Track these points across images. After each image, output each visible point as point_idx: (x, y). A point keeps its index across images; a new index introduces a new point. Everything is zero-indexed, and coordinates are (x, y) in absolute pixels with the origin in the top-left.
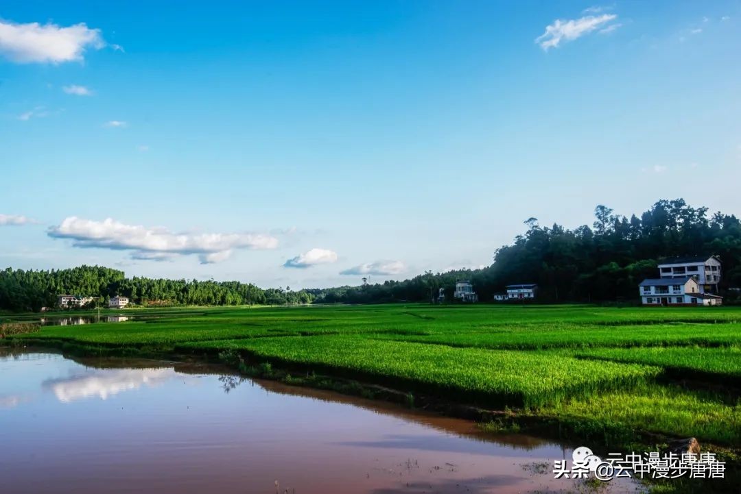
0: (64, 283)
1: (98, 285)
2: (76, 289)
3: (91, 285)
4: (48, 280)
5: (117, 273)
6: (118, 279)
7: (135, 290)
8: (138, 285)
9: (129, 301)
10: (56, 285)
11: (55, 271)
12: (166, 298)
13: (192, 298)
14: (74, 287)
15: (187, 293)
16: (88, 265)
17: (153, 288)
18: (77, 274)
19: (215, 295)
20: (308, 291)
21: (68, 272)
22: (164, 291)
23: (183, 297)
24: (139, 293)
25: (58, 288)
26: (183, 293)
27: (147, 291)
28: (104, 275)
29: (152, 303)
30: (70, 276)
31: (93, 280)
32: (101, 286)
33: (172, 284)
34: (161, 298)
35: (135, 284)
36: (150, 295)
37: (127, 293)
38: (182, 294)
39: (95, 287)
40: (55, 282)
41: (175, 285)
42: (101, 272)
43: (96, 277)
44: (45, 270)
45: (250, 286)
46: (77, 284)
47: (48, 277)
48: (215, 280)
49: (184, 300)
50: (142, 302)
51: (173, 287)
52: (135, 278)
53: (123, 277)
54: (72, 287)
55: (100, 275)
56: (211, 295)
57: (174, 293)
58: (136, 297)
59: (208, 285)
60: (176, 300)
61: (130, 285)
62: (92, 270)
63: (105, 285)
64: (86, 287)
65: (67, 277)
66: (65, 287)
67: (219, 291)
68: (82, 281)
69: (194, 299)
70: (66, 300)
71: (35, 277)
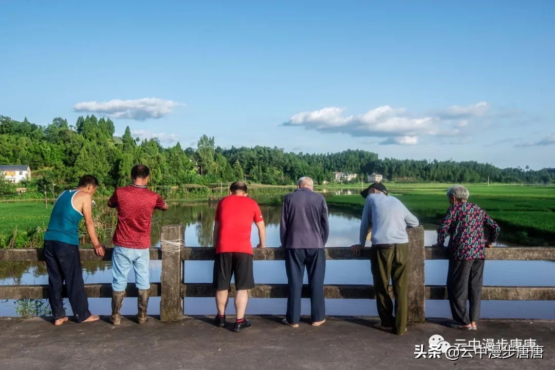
0: (336, 163)
1: (360, 164)
2: (344, 168)
3: (355, 165)
4: (325, 161)
5: (373, 155)
6: (373, 159)
7: (387, 169)
8: (389, 164)
9: (383, 178)
10: (331, 165)
11: (330, 154)
12: (411, 175)
13: (433, 176)
14: (343, 166)
15: (429, 171)
16: (352, 149)
17: (401, 167)
18: (344, 156)
19: (453, 173)
21: (338, 154)
22: (410, 169)
23: (426, 175)
24: (390, 171)
25: (333, 167)
26: (426, 171)
27: (396, 169)
28: (363, 157)
29: (401, 179)
30: (340, 158)
31: (356, 161)
32: (361, 165)
33: (416, 164)
34: (407, 176)
35: (387, 164)
36: (398, 173)
37: (381, 171)
38: (424, 172)
39: (357, 166)
40: (330, 162)
41: (419, 165)
42: (361, 155)
43: (357, 159)
44: (323, 154)
45: (488, 166)
46: (345, 164)
47: (325, 158)
48: (453, 160)
49: (427, 177)
50: (392, 179)
51: (417, 166)
52: (386, 159)
53: (377, 158)
54: (341, 166)
55: (360, 157)
56: (450, 173)
57: (418, 172)
58: (388, 174)
59: (447, 165)
60: (419, 177)
61: (383, 164)
62: (355, 153)
63: (364, 164)
64: (351, 166)
65: (338, 159)
66: (337, 166)
67: (457, 170)
68: (348, 162)
69: (436, 176)
70: (338, 176)
71: (317, 159)
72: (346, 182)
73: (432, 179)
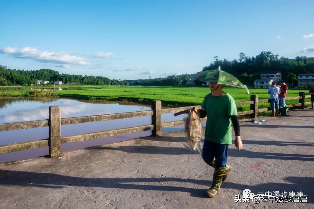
0: (37, 75)
1: (50, 76)
2: (41, 78)
3: (47, 76)
4: (30, 74)
5: (56, 72)
7: (64, 79)
8: (65, 77)
9: (62, 83)
10: (34, 76)
11: (33, 70)
12: (76, 82)
13: (86, 82)
14: (41, 77)
15: (84, 80)
16: (45, 69)
17: (71, 78)
18: (41, 72)
19: (94, 81)
20: (127, 81)
21: (37, 71)
22: (75, 79)
24: (66, 79)
25: (34, 77)
26: (82, 80)
27: (69, 79)
28: (51, 73)
29: (71, 83)
30: (38, 73)
31: (48, 74)
32: (50, 77)
33: (78, 77)
34: (74, 82)
35: (64, 76)
36: (70, 81)
37: (61, 80)
40: (33, 75)
41: (79, 77)
42: (50, 72)
43: (48, 73)
44: (29, 70)
45: (107, 79)
46: (42, 76)
47: (30, 73)
48: (93, 76)
49: (83, 83)
50: (67, 83)
51: (78, 78)
52: (63, 74)
53: (58, 73)
54: (40, 77)
55: (50, 73)
56: (93, 81)
57: (79, 80)
58: (65, 81)
59: (91, 77)
60: (80, 83)
61: (62, 76)
62: (47, 70)
63: (52, 76)
64: (45, 77)
65: (37, 73)
66: (37, 77)
67: (95, 80)
68: (43, 75)
69: (87, 82)
70: (39, 82)
71: (25, 73)
72: (44, 85)
73: (85, 83)
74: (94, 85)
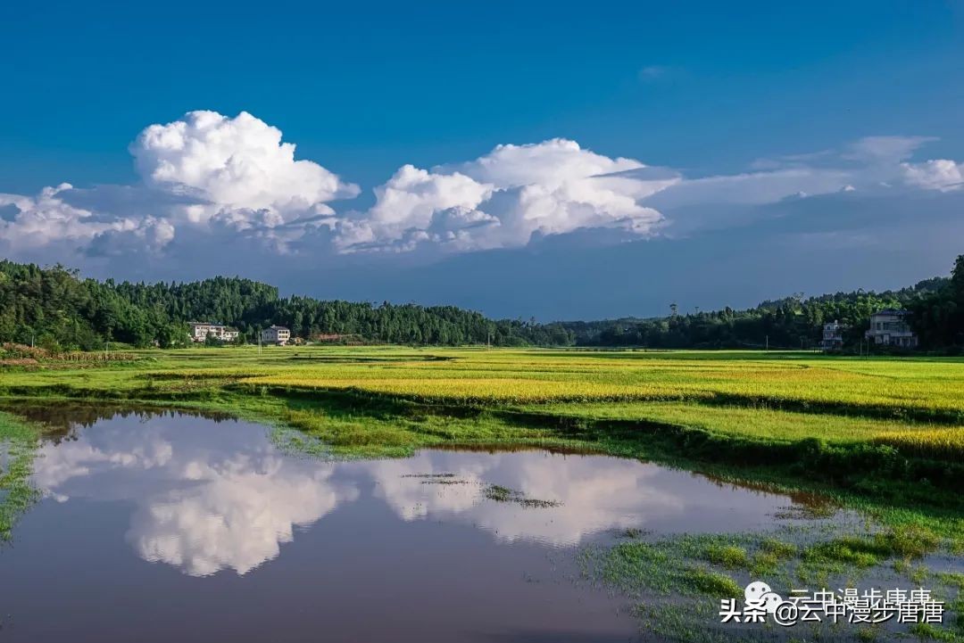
0: (192, 304)
1: (243, 307)
2: (209, 314)
3: (232, 307)
4: (168, 298)
5: (268, 289)
6: (270, 299)
7: (300, 316)
8: (303, 309)
9: (292, 334)
10: (181, 308)
11: (177, 285)
13: (386, 333)
14: (207, 310)
15: (379, 322)
16: (225, 277)
17: (327, 315)
18: (207, 291)
19: (421, 326)
20: (567, 326)
21: (195, 286)
23: (373, 329)
24: (306, 322)
25: (184, 311)
27: (317, 318)
28: (249, 292)
29: (326, 337)
30: (199, 294)
31: (234, 301)
32: (246, 309)
33: (354, 309)
34: (338, 330)
35: (298, 308)
36: (322, 326)
37: (287, 322)
38: (370, 325)
39: (237, 311)
40: (179, 301)
41: (358, 310)
42: (245, 288)
43: (237, 296)
44: (163, 284)
45: (475, 315)
46: (211, 306)
47: (168, 293)
48: (417, 304)
49: (375, 335)
50: (310, 336)
52: (294, 299)
53: (278, 296)
54: (204, 312)
55: (243, 293)
56: (416, 329)
57: (357, 324)
58: (301, 328)
59: (407, 312)
60: (360, 333)
61: (290, 308)
62: (231, 284)
63: (253, 306)
64: (225, 312)
65: (195, 294)
66: (193, 310)
67: (427, 320)
68: (217, 301)
69: (390, 333)
70: (200, 332)
71: (149, 295)
72: (218, 343)
73: (385, 339)
74: (422, 343)
